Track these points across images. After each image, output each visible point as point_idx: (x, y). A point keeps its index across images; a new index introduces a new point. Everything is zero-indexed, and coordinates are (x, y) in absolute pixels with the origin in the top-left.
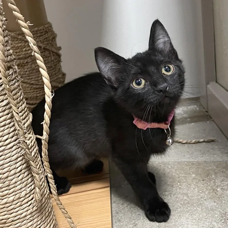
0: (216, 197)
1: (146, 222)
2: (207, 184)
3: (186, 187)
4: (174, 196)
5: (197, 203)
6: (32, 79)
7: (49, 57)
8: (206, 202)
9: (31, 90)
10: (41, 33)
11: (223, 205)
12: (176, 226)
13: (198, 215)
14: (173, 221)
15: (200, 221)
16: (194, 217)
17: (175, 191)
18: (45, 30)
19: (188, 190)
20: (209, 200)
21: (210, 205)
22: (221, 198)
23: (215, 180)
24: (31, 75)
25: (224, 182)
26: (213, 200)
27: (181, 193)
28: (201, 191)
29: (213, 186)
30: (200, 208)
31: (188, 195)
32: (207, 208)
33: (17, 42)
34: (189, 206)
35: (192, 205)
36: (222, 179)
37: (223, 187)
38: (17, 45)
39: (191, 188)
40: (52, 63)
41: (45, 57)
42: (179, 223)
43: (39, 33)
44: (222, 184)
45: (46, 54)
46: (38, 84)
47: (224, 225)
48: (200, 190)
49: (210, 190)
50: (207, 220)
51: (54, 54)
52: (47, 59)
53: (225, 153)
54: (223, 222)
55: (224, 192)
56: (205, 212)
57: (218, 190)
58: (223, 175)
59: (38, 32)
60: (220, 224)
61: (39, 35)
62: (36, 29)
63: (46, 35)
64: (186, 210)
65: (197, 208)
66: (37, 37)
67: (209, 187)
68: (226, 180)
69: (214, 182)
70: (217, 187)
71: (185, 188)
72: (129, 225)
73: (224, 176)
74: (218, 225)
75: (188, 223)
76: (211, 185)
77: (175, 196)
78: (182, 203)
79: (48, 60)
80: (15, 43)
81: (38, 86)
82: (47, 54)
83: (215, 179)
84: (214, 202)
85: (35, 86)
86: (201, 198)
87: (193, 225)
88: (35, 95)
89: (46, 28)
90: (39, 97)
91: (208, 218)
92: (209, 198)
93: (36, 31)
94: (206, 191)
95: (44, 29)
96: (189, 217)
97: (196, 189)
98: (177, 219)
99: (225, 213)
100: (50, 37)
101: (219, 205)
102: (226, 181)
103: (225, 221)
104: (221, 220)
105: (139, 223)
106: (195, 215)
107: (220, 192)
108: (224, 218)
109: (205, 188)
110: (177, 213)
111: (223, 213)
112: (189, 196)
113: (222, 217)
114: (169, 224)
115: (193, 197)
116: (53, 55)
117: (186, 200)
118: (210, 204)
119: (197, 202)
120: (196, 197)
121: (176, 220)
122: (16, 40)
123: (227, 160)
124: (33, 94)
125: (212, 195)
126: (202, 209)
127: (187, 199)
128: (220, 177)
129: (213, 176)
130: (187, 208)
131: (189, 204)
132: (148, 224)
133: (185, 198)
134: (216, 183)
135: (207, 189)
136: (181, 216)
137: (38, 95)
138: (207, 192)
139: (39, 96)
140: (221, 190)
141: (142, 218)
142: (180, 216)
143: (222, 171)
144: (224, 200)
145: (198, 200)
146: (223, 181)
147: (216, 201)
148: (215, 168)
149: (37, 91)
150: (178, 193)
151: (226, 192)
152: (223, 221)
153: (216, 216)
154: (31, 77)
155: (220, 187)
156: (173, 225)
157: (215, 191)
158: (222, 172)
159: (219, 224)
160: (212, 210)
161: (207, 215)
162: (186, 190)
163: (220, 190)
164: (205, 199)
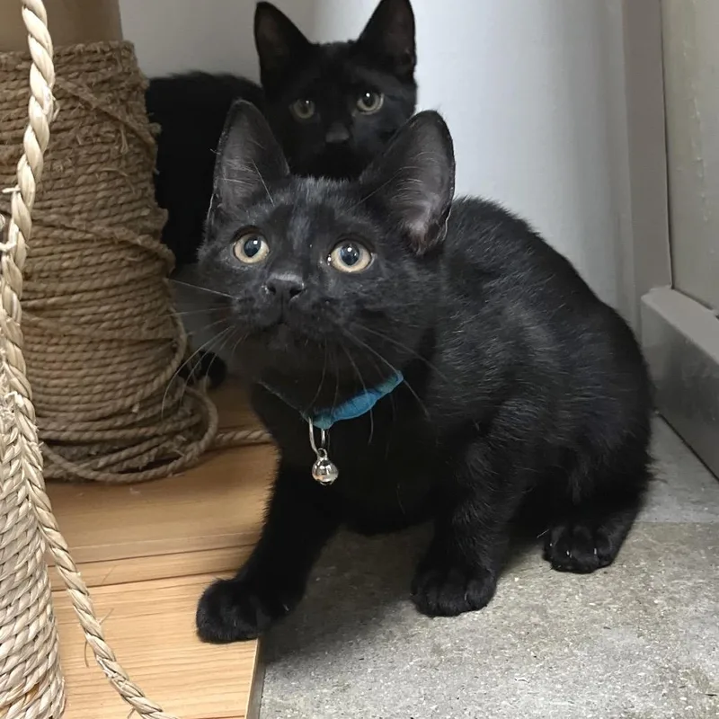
0: (648, 621)
1: (381, 681)
2: (620, 583)
3: (540, 589)
4: (494, 613)
5: (576, 635)
6: (50, 208)
7: (114, 141)
8: (607, 635)
9: (44, 246)
10: (94, 62)
11: (669, 645)
12: (490, 697)
13: (575, 668)
14: (482, 683)
15: (580, 687)
16: (558, 677)
17: (501, 599)
18: (108, 54)
19: (549, 598)
20: (621, 630)
21: (622, 643)
22: (663, 627)
23: (648, 575)
24: (50, 194)
25: (681, 581)
26: (635, 630)
27: (522, 605)
28: (593, 602)
29: (640, 591)
30: (583, 650)
31: (545, 612)
32: (609, 652)
33: (16, 83)
34: (544, 643)
35: (559, 640)
36: (674, 573)
37: (677, 596)
38: (12, 94)
39: (560, 592)
40: (124, 163)
41: (99, 140)
42: (502, 689)
43: (88, 61)
44: (672, 585)
45: (104, 129)
46: (67, 225)
47: (665, 704)
48: (591, 599)
49: (628, 601)
50: (606, 687)
51: (133, 136)
52: (105, 148)
53: (693, 503)
54: (664, 695)
55: (678, 608)
56: (603, 663)
57: (656, 602)
58: (677, 561)
59: (86, 58)
60: (654, 701)
61: (87, 66)
62: (80, 46)
63: (110, 69)
64: (532, 654)
65: (571, 652)
66: (80, 72)
67: (627, 593)
68: (690, 576)
69: (644, 580)
70: (655, 592)
71: (538, 592)
72: (319, 688)
73: (680, 565)
74: (644, 702)
75: (535, 691)
76: (632, 588)
77: (498, 614)
78: (523, 633)
79: (108, 151)
80: (7, 89)
81: (67, 233)
82: (109, 132)
83: (649, 570)
84: (639, 637)
85: (56, 233)
86: (594, 621)
87: (554, 697)
88: (56, 265)
89: (112, 50)
90: (68, 272)
91: (610, 681)
92: (622, 624)
93: (80, 53)
94: (614, 603)
95: (104, 52)
96: (540, 675)
97: (577, 597)
98: (497, 678)
99: (673, 668)
100: (123, 81)
101: (655, 644)
102: (689, 579)
103: (671, 691)
104: (658, 689)
105: (357, 682)
106: (564, 669)
107: (663, 607)
108: (671, 682)
109: (610, 594)
110: (498, 659)
111: (669, 668)
112: (551, 614)
113: (663, 679)
114: (464, 692)
115: (563, 617)
116: (129, 141)
117: (536, 625)
118: (622, 640)
119: (576, 632)
120: (573, 620)
121: (494, 679)
122: (14, 78)
123: (695, 521)
124: (50, 261)
125: (633, 617)
126: (591, 654)
127: (541, 623)
128: (667, 565)
129: (642, 563)
130: (538, 650)
131: (547, 636)
132: (389, 687)
133: (536, 619)
134: (652, 583)
135: (619, 599)
136: (512, 671)
137: (65, 264)
138: (614, 608)
139: (67, 269)
140: (665, 604)
141: (370, 670)
142: (508, 669)
143: (675, 550)
144: (676, 632)
145: (580, 626)
146: (677, 576)
147: (646, 632)
148: (650, 540)
149: (63, 252)
150: (511, 605)
151: (684, 608)
152: (665, 691)
153: (642, 674)
154: (48, 203)
155: (666, 594)
156: (480, 694)
157: (646, 605)
158: (677, 552)
159: (648, 699)
160: (629, 657)
161: (606, 672)
162: (541, 596)
163: (661, 602)
164: (607, 625)
